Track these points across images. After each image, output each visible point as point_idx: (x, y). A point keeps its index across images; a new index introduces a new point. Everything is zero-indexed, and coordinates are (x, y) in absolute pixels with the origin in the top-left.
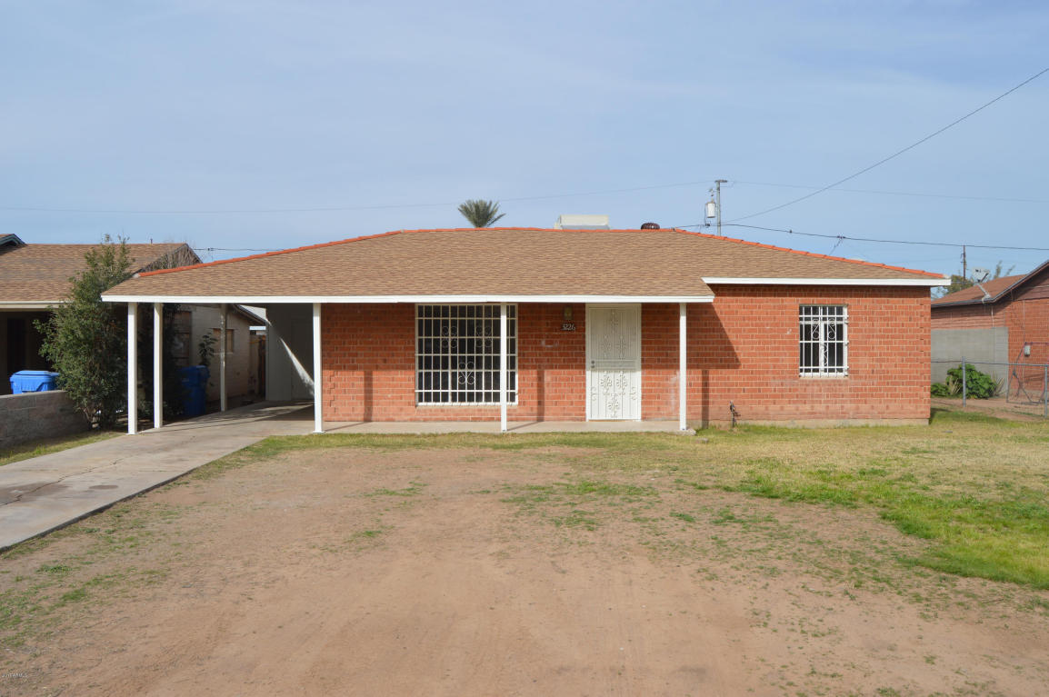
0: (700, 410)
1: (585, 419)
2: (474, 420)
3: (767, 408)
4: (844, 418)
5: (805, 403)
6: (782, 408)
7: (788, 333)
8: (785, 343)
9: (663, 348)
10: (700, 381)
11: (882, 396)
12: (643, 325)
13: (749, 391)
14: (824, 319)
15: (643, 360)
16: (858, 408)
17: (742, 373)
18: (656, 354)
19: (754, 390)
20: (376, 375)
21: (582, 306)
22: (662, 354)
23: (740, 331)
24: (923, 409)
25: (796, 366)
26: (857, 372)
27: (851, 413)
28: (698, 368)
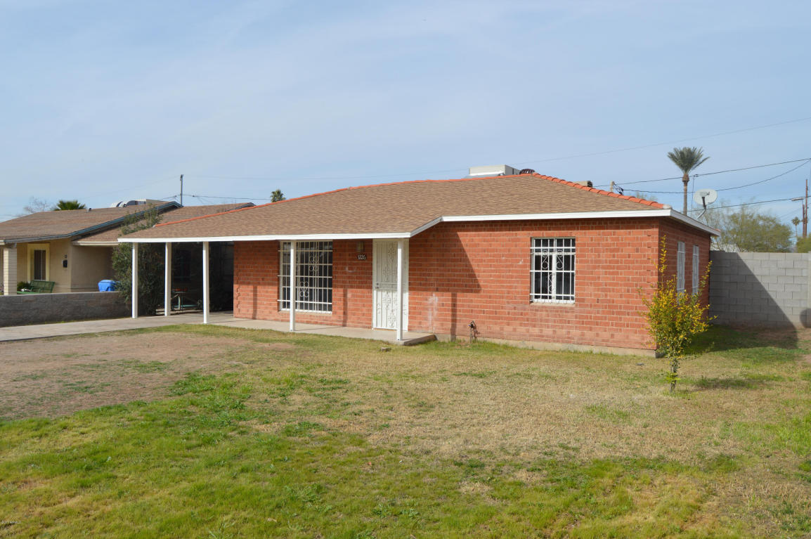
0: (450, 326)
1: (370, 327)
2: (308, 322)
3: (502, 329)
4: (570, 342)
5: (534, 326)
6: (515, 330)
7: (521, 263)
8: (517, 271)
9: (424, 275)
10: (450, 303)
11: (607, 324)
12: (410, 255)
13: (488, 312)
14: (560, 251)
15: (410, 284)
16: (583, 334)
17: (481, 297)
18: (418, 279)
19: (492, 313)
20: (259, 288)
21: (370, 241)
22: (423, 279)
23: (481, 261)
24: (647, 340)
25: (526, 293)
26: (583, 300)
27: (576, 339)
28: (448, 291)
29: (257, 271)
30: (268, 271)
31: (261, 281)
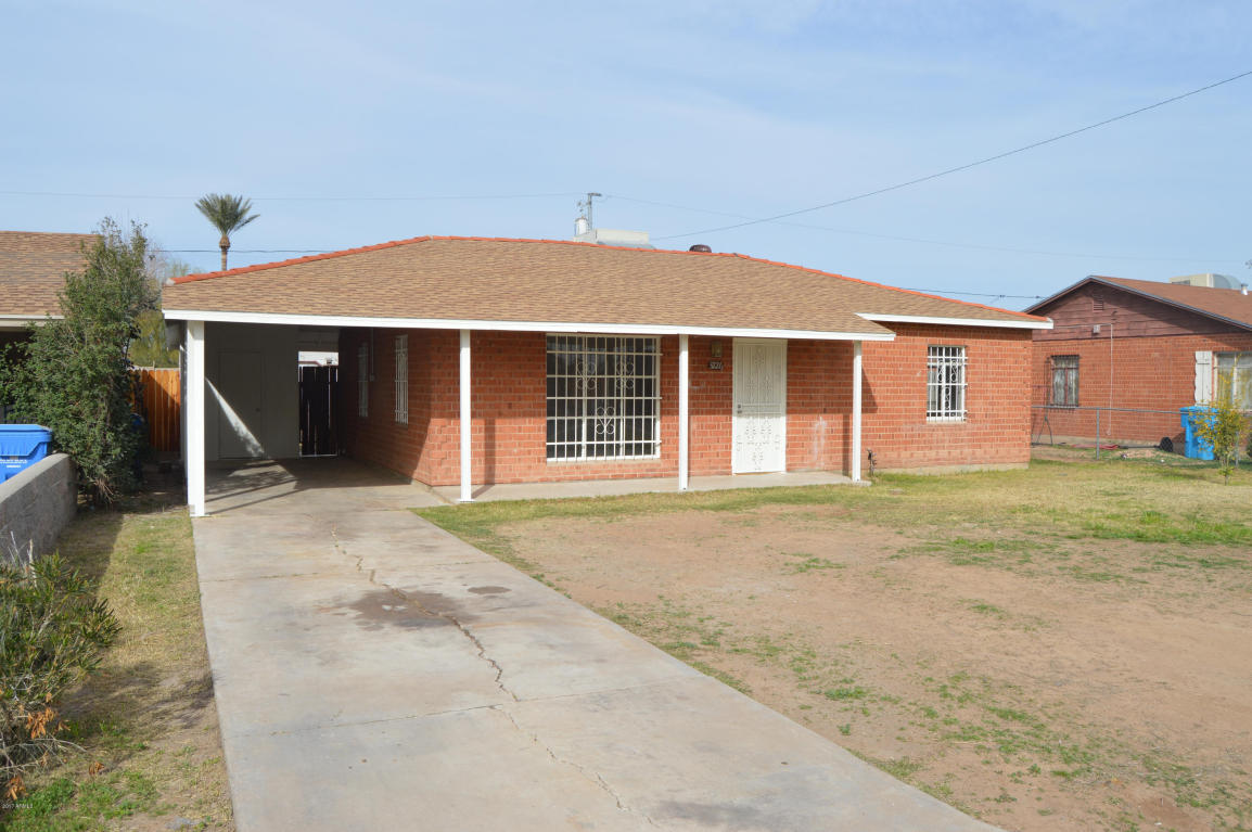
0: (840, 460)
1: (729, 474)
3: (899, 455)
4: (963, 463)
5: (931, 448)
6: (912, 454)
7: (918, 375)
8: (914, 385)
9: (808, 391)
10: (841, 428)
11: (993, 440)
12: (788, 364)
13: (884, 437)
14: (947, 361)
15: (788, 404)
16: (974, 453)
17: (880, 417)
18: (800, 398)
19: (888, 437)
20: (499, 424)
21: (728, 341)
22: (805, 397)
23: (876, 372)
24: (1025, 453)
25: (924, 410)
26: (974, 415)
27: (969, 458)
28: (839, 412)
29: (496, 390)
30: (524, 391)
31: (505, 410)
